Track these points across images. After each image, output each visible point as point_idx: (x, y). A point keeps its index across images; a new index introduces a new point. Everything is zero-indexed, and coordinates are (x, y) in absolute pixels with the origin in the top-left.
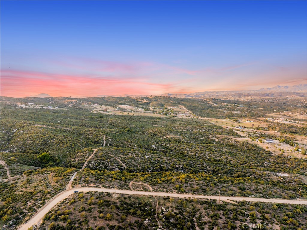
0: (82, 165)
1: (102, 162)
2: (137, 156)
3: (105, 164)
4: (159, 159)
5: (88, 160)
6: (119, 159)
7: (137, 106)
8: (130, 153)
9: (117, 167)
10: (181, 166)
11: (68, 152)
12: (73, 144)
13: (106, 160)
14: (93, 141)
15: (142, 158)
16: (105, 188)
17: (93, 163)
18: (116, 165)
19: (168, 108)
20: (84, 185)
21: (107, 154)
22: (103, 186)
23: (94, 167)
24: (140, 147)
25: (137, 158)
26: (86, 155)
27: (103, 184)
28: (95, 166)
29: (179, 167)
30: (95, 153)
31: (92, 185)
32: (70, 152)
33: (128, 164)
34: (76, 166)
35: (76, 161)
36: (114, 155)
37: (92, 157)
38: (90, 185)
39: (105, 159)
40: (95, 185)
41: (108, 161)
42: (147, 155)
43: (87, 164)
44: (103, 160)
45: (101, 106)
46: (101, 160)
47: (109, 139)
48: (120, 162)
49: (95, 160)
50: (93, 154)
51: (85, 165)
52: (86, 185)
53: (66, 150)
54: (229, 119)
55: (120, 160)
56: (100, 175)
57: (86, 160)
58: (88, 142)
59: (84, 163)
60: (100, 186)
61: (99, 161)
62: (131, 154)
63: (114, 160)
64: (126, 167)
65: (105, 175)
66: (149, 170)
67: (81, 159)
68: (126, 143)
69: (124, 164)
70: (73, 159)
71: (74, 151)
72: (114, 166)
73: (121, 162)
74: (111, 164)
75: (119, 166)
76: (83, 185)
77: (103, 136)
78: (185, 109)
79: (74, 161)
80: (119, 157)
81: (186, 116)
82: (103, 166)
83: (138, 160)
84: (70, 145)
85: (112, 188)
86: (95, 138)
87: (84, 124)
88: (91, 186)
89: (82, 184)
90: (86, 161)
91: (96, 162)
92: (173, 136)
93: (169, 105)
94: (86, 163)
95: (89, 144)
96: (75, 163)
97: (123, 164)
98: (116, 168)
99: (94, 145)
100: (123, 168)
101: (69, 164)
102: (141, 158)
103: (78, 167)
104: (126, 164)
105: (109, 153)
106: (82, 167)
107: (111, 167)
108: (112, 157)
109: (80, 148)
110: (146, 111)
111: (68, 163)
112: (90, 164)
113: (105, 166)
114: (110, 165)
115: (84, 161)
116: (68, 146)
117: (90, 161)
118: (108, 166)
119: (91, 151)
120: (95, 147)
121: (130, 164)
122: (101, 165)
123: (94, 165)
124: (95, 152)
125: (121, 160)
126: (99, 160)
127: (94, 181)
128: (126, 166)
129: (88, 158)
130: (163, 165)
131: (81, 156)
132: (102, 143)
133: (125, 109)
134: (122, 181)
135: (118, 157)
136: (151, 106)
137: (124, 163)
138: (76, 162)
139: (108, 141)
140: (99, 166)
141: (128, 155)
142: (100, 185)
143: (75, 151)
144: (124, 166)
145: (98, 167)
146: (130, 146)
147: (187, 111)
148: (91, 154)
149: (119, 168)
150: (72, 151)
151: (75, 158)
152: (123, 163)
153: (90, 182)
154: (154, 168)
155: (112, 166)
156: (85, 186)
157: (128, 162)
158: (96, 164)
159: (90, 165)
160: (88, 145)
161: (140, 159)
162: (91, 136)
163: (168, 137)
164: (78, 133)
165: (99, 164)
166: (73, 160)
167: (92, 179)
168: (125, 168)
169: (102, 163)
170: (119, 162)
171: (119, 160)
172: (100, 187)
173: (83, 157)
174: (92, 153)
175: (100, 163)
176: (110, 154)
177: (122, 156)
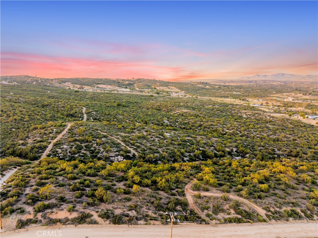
0: (40, 151)
1: (85, 144)
2: (150, 135)
3: (92, 149)
4: (189, 138)
5: (55, 141)
6: (118, 138)
7: (119, 86)
8: (136, 130)
9: (117, 153)
10: (235, 149)
11: (14, 129)
12: (26, 116)
13: (93, 140)
14: (65, 113)
15: (160, 138)
16: (115, 223)
17: (65, 146)
18: (115, 149)
19: (158, 88)
20: (31, 217)
21: (93, 131)
22: (106, 216)
23: (69, 154)
24: (146, 122)
25: (151, 137)
26: (50, 133)
27: (104, 207)
28: (70, 152)
29: (232, 150)
30: (69, 130)
31: (62, 214)
32: (18, 128)
33: (139, 147)
34: (27, 154)
35: (28, 143)
36: (106, 132)
37: (63, 136)
38: (53, 216)
39: (90, 139)
40: (75, 215)
41: (97, 143)
42: (167, 132)
43: (52, 149)
44: (87, 142)
45: (74, 85)
46: (83, 141)
47: (93, 113)
48: (122, 144)
49: (71, 142)
50: (66, 130)
51: (47, 151)
52: (39, 216)
53: (12, 125)
54: (234, 98)
55: (122, 141)
56: (89, 175)
57: (49, 141)
58: (56, 114)
59: (46, 147)
60: (95, 217)
61: (78, 143)
62: (138, 130)
63: (109, 141)
64: (136, 154)
65: (103, 172)
66: (185, 159)
67: (39, 139)
68: (121, 117)
69: (131, 148)
70: (22, 139)
71: (26, 126)
72: (111, 151)
73: (125, 145)
74: (105, 149)
75: (121, 152)
76: (24, 217)
77: (82, 108)
78: (177, 89)
79: (23, 144)
80: (118, 135)
81: (182, 95)
82: (88, 153)
83: (153, 140)
84: (22, 117)
85: (137, 219)
86: (68, 111)
87: (51, 97)
88: (60, 221)
89: (23, 212)
90: (50, 143)
91: (73, 146)
92: (185, 111)
93: (158, 86)
94: (50, 147)
95: (57, 118)
96: (23, 147)
97: (129, 149)
98: (117, 155)
99: (67, 119)
100: (131, 155)
101: (11, 150)
102: (157, 137)
103: (31, 155)
104: (135, 147)
105: (97, 130)
106: (39, 155)
107: (105, 154)
108: (105, 137)
109: (41, 122)
110: (131, 90)
111: (8, 149)
112: (60, 148)
113: (92, 152)
114: (102, 150)
115: (45, 144)
116: (15, 119)
117: (59, 144)
118: (98, 153)
119: (61, 125)
120: (69, 121)
121: (143, 147)
122: (83, 151)
123: (68, 152)
124: (69, 127)
125: (124, 141)
126: (79, 141)
127: (69, 195)
128: (137, 151)
129: (55, 138)
130: (203, 148)
131: (40, 134)
132: (80, 117)
133: (105, 88)
134: (159, 189)
135: (116, 136)
136: (136, 86)
137: (130, 146)
138: (29, 145)
139: (91, 114)
140: (79, 152)
141: (133, 132)
142: (93, 213)
143: (28, 127)
144: (133, 151)
145: (76, 156)
146: (130, 121)
147: (181, 92)
148: (61, 131)
149: (122, 155)
150: (22, 126)
151: (27, 139)
152: (128, 145)
153: (53, 201)
154: (192, 154)
155: (107, 152)
156: (36, 222)
157: (138, 144)
158: (71, 148)
159: (60, 151)
160: (55, 118)
161: (157, 139)
162: (62, 108)
163: (179, 111)
164: (40, 105)
165: (79, 148)
166: (21, 142)
167: (61, 188)
168: (134, 155)
169: (86, 146)
170: (120, 144)
171: (119, 141)
172: (95, 223)
173: (45, 137)
174: (64, 129)
175: (82, 146)
176: (99, 131)
177: (123, 134)
